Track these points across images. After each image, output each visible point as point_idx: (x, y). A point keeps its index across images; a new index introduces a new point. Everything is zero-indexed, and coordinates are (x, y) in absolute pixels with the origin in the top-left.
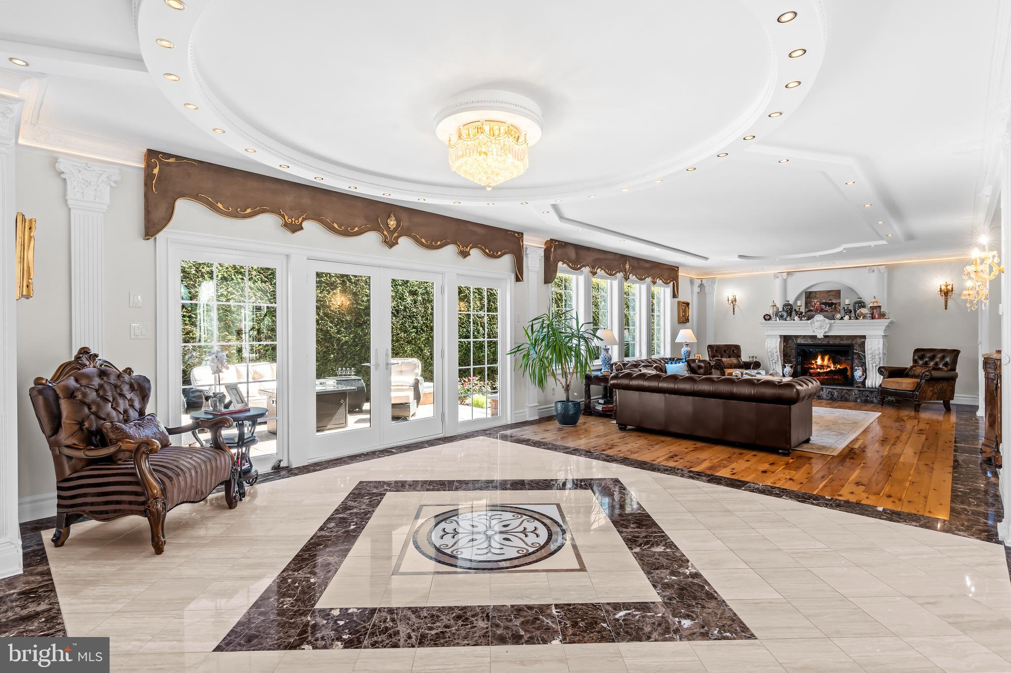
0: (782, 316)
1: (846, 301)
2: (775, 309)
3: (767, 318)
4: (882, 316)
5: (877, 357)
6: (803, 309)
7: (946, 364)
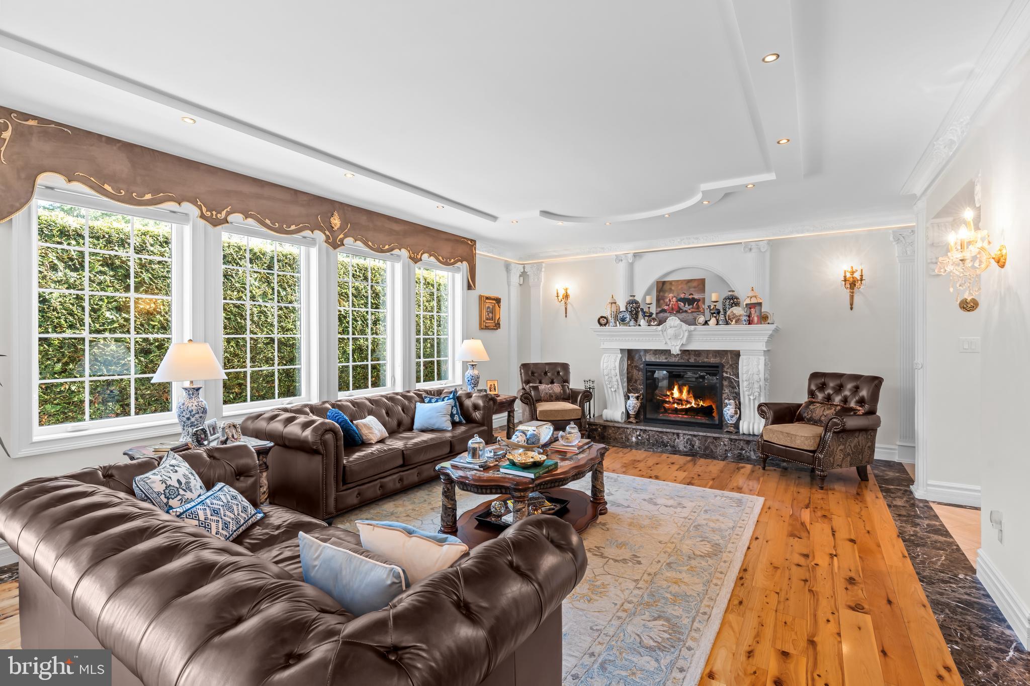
0: (623, 320)
1: (713, 296)
2: (614, 309)
3: (603, 321)
4: (764, 319)
5: (756, 385)
6: (653, 310)
7: (861, 402)
